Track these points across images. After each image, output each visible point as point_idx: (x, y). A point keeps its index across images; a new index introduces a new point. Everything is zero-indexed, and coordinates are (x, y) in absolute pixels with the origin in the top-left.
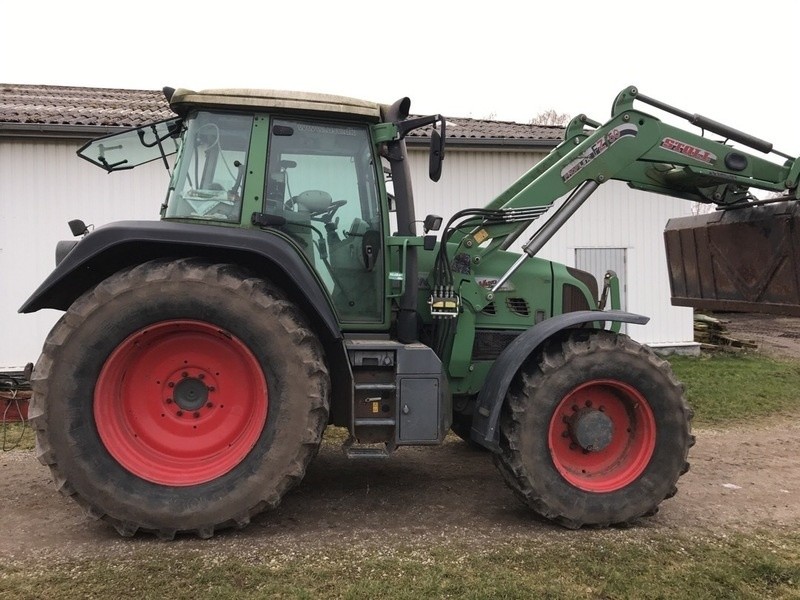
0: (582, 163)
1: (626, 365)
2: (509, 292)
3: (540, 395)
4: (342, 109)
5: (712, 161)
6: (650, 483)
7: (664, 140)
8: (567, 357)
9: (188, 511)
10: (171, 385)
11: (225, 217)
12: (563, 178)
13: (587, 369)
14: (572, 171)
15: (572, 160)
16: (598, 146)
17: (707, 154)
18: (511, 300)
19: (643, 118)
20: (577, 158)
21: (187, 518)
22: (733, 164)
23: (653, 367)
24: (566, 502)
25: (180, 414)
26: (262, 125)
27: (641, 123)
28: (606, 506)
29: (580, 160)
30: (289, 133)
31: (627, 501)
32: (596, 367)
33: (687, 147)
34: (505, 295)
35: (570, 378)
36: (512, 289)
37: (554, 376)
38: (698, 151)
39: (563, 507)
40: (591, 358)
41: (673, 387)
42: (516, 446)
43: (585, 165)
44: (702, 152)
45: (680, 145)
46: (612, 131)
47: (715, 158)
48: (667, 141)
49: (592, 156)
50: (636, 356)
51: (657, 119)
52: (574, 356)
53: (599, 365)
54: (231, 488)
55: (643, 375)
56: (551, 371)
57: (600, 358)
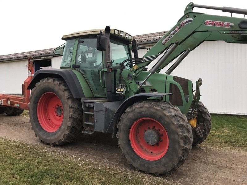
0: (170, 37)
1: (154, 113)
2: (150, 86)
3: (125, 120)
4: (92, 33)
5: (231, 26)
6: (164, 161)
7: (206, 22)
8: (133, 108)
9: (48, 138)
10: (56, 108)
11: (68, 66)
12: (163, 44)
13: (140, 113)
14: (166, 41)
15: (166, 37)
16: (176, 29)
17: (228, 24)
18: (151, 89)
19: (195, 15)
20: (168, 35)
21: (48, 140)
22: (243, 26)
23: (165, 115)
24: (133, 160)
25: (57, 115)
26: (77, 41)
27: (195, 16)
28: (146, 165)
29: (169, 36)
30: (83, 42)
31: (155, 166)
32: (143, 113)
33: (217, 23)
34: (149, 87)
35: (134, 115)
36: (151, 85)
37: (129, 114)
38: (223, 23)
39: (132, 161)
40: (141, 109)
41: (174, 124)
42: (118, 136)
43: (171, 38)
44: (226, 23)
45: (214, 22)
46: (182, 23)
47: (233, 24)
48: (207, 22)
49: (174, 34)
50: (158, 110)
51: (202, 14)
52: (136, 108)
53: (144, 112)
54: (56, 135)
55: (161, 118)
56: (128, 112)
57: (144, 109)
